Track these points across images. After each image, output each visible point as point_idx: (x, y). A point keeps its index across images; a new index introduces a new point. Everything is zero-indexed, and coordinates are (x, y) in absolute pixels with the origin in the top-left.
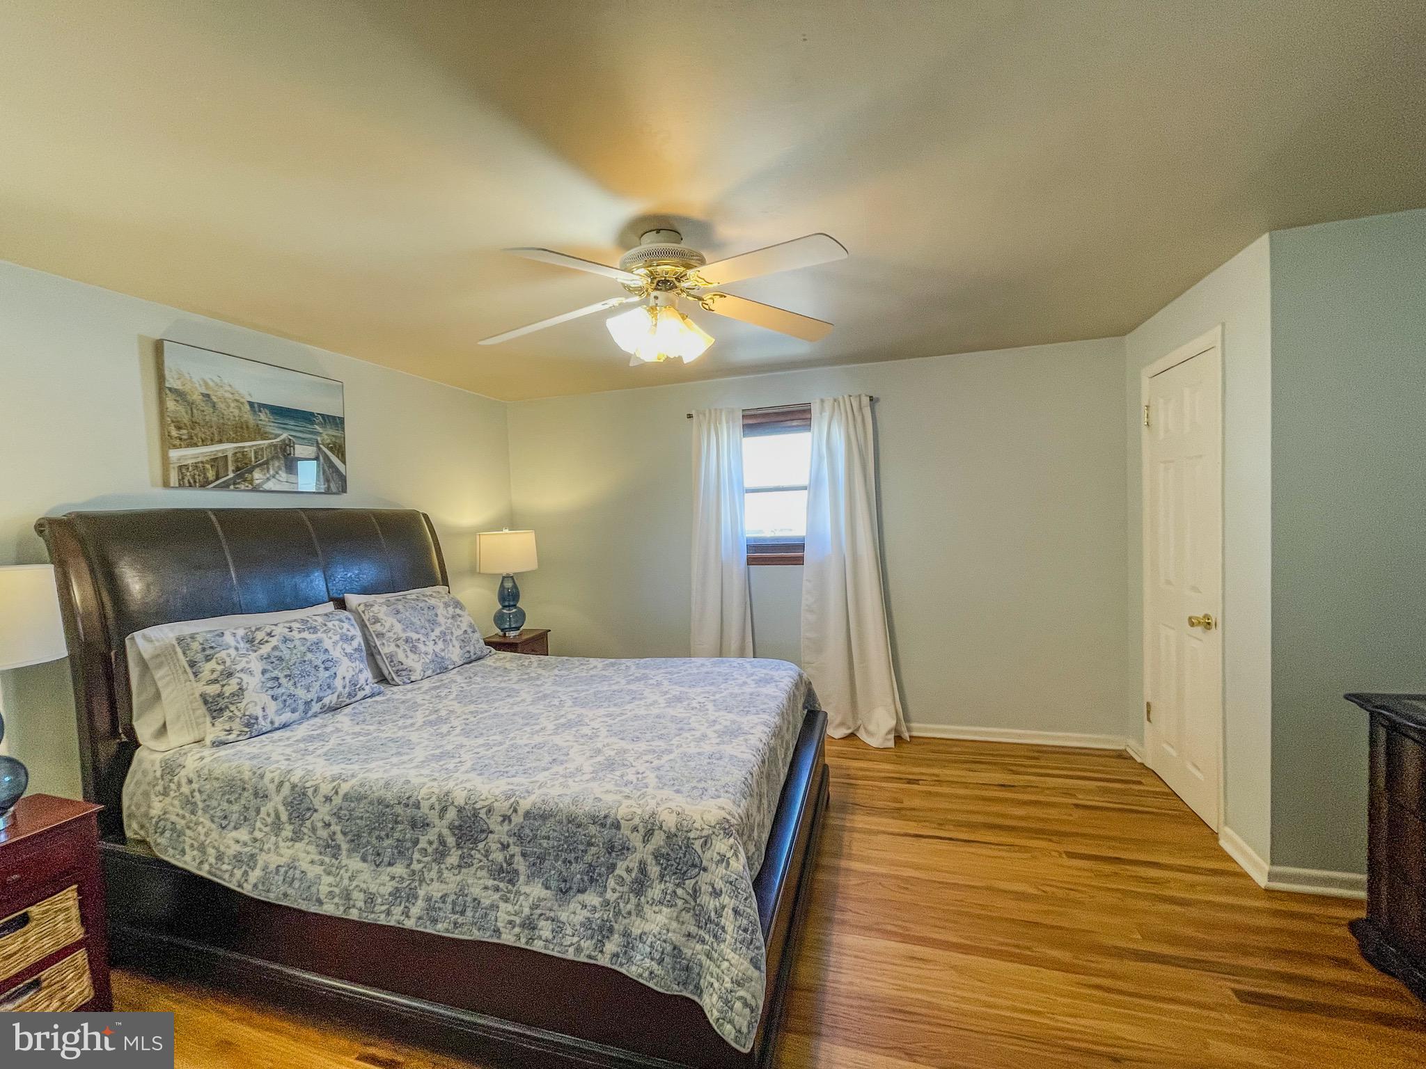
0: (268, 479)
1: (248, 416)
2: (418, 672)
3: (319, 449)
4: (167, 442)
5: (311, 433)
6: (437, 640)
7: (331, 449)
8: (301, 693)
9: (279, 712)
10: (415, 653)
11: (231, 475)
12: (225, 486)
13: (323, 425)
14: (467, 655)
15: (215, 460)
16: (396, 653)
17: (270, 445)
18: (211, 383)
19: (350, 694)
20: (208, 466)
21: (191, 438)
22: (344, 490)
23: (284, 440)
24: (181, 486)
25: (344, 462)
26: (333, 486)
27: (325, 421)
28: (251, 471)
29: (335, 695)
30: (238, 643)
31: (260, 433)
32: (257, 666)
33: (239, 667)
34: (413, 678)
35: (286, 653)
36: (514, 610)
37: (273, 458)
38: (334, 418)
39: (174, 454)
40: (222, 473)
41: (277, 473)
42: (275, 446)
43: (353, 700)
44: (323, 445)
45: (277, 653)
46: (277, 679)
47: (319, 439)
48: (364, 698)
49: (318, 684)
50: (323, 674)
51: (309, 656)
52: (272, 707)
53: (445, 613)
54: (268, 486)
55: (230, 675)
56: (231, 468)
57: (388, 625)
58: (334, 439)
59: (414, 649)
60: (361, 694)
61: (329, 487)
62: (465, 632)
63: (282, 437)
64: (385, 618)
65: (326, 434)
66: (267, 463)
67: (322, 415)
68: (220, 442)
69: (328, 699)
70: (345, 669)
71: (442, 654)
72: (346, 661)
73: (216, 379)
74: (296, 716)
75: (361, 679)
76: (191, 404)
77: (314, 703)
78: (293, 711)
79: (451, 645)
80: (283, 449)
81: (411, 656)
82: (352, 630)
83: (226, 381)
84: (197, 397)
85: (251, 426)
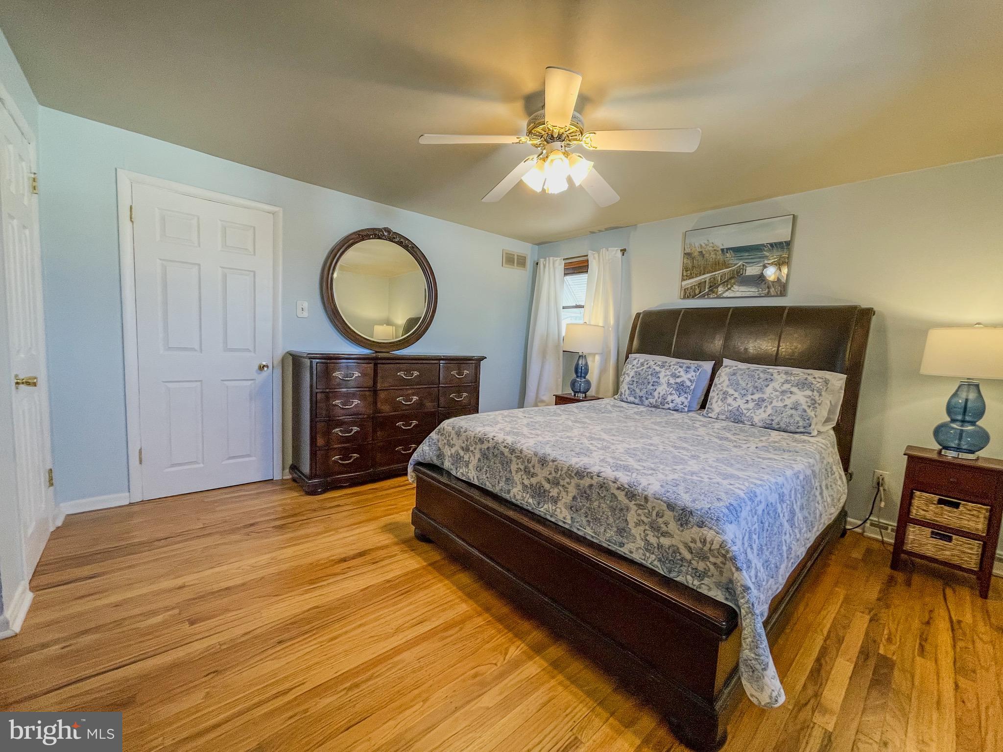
0: (727, 290)
1: (720, 257)
3: (765, 267)
4: (683, 280)
6: (750, 401)
7: (775, 266)
8: (638, 391)
9: (630, 395)
10: (723, 401)
11: (707, 290)
12: (703, 297)
14: (769, 422)
15: (700, 284)
16: (714, 397)
17: (730, 271)
18: (703, 245)
19: (661, 403)
20: (697, 287)
21: (691, 274)
22: (783, 293)
23: (740, 266)
24: (684, 298)
26: (773, 291)
28: (717, 287)
31: (725, 265)
32: (632, 374)
34: (710, 415)
36: (969, 428)
37: (731, 278)
39: (684, 283)
40: (702, 290)
42: (733, 271)
44: (768, 263)
46: (633, 381)
47: (766, 260)
48: (669, 409)
49: (646, 390)
50: (650, 387)
51: (650, 376)
52: (628, 392)
53: (778, 387)
54: (725, 295)
56: (707, 287)
59: (724, 399)
60: (667, 406)
61: (769, 292)
62: (786, 406)
63: (739, 264)
66: (727, 281)
67: (771, 244)
68: (704, 274)
69: (651, 400)
70: (662, 389)
71: (745, 412)
72: (665, 386)
73: (706, 242)
74: (637, 401)
75: (669, 398)
76: (693, 258)
77: (644, 399)
78: (635, 398)
79: (763, 409)
80: (738, 272)
81: (720, 403)
82: (682, 373)
83: (711, 242)
84: (696, 254)
85: (721, 262)
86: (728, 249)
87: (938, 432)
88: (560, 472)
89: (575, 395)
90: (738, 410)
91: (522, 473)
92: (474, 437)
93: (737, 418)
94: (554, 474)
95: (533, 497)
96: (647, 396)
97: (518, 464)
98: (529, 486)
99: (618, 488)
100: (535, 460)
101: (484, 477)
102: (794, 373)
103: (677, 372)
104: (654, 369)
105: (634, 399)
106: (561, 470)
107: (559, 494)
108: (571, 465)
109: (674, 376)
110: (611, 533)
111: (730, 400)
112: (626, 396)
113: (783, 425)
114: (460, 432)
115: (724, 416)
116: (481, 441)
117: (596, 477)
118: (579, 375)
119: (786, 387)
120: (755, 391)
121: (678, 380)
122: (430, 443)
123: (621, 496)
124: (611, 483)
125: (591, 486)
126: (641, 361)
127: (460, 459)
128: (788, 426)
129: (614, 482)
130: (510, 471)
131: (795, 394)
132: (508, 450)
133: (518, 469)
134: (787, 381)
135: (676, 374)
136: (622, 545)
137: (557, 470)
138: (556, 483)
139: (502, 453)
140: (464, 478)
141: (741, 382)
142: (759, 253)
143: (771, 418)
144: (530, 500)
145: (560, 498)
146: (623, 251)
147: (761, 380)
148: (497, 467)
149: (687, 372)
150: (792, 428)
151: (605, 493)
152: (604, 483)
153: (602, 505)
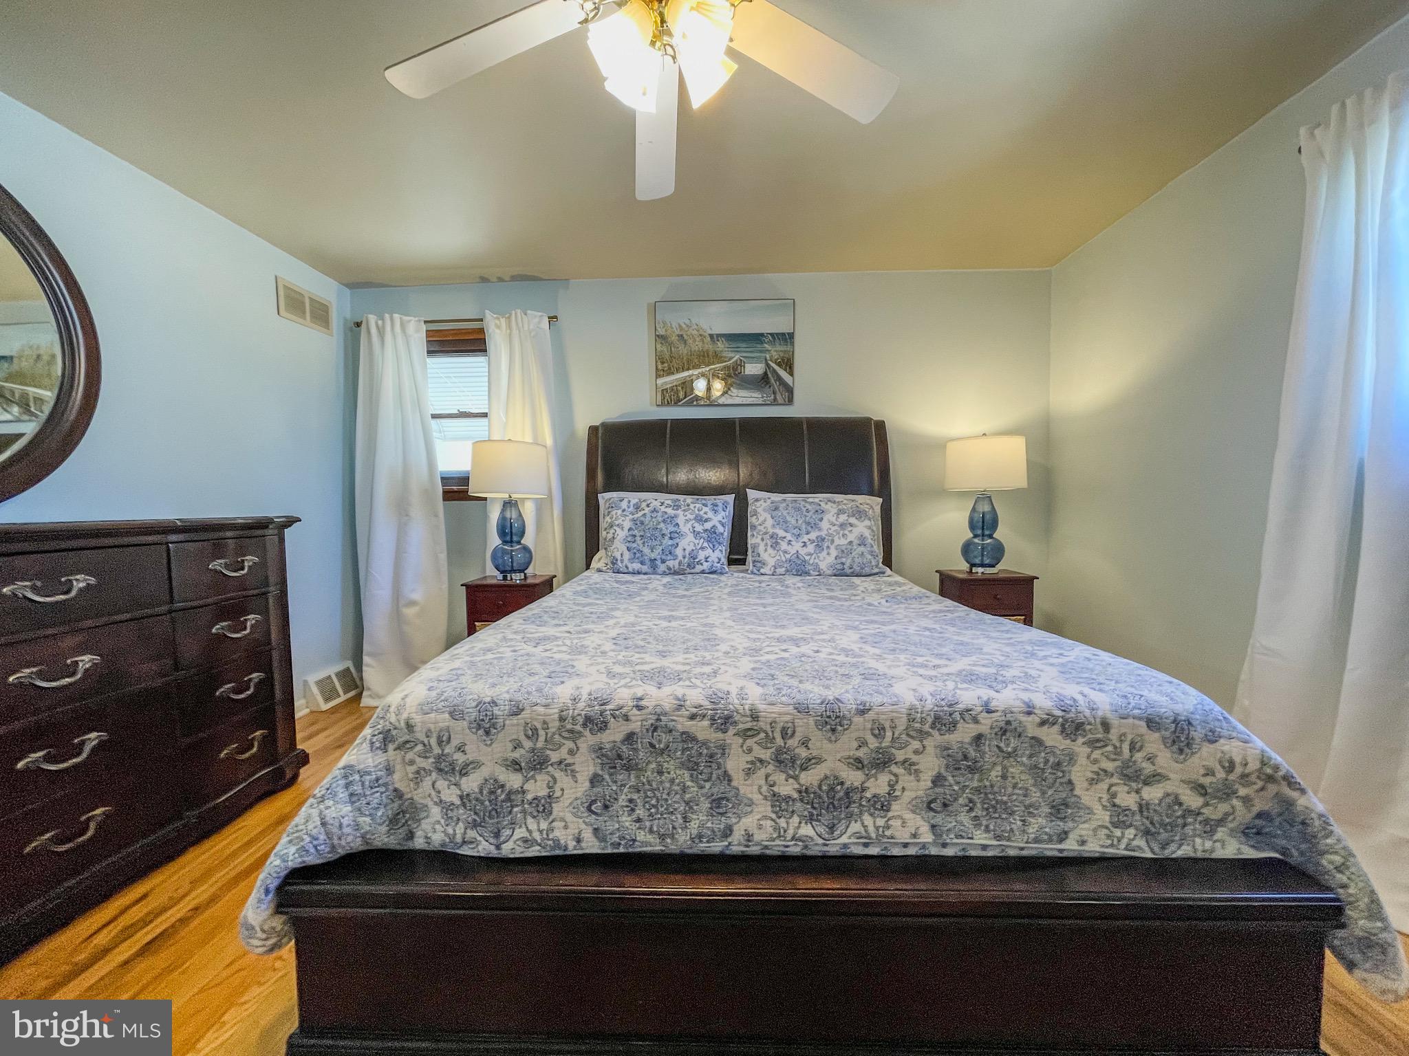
0: (723, 395)
1: (709, 346)
2: (769, 567)
3: (768, 365)
4: (658, 376)
5: (761, 352)
6: (808, 543)
7: (779, 365)
8: (646, 550)
9: (631, 560)
10: (774, 549)
11: (695, 394)
13: (772, 343)
14: (839, 567)
15: (684, 383)
16: (759, 544)
17: (725, 367)
18: (684, 326)
19: (689, 566)
20: (680, 388)
21: (670, 369)
22: (790, 401)
23: (737, 361)
24: (662, 405)
25: (791, 374)
26: (779, 397)
27: (774, 338)
29: (677, 561)
30: (629, 507)
31: (718, 358)
32: (627, 524)
33: (617, 523)
34: (762, 571)
35: (647, 521)
36: (989, 541)
37: (727, 378)
38: (783, 334)
39: (660, 381)
40: (688, 394)
41: (729, 389)
42: (729, 367)
43: (693, 571)
44: (771, 360)
45: (642, 519)
46: (635, 536)
47: (768, 356)
48: (703, 572)
49: (660, 548)
50: (667, 541)
51: (662, 525)
52: (627, 555)
53: (833, 519)
54: (721, 401)
55: (612, 526)
57: (761, 519)
58: (782, 354)
59: (775, 545)
60: (699, 568)
61: (775, 399)
62: (851, 542)
63: (735, 359)
64: (762, 512)
65: (775, 351)
67: (772, 334)
68: (688, 369)
69: (671, 563)
70: (687, 543)
71: (807, 558)
72: (691, 537)
73: (687, 322)
74: (645, 568)
75: (701, 555)
76: (671, 344)
77: (658, 562)
78: (642, 563)
79: (825, 552)
80: (735, 369)
81: (770, 551)
82: (710, 515)
83: (694, 322)
84: (674, 338)
85: (710, 353)
86: (718, 335)
87: (967, 549)
88: (889, 734)
89: (505, 578)
90: (798, 557)
91: (771, 768)
92: (562, 719)
93: (799, 569)
94: (873, 743)
95: (811, 819)
96: (664, 557)
97: (750, 750)
98: (796, 795)
99: (1043, 723)
100: (805, 726)
101: (626, 820)
102: (837, 500)
103: (702, 513)
104: (666, 513)
105: (639, 565)
106: (893, 728)
107: (892, 786)
108: (912, 708)
109: (700, 520)
110: (1038, 823)
111: (784, 545)
112: (626, 561)
113: (857, 569)
114: (493, 717)
115: (784, 569)
116: (596, 723)
117: (984, 714)
118: (508, 538)
119: (843, 518)
120: (809, 529)
121: (708, 525)
122: (357, 788)
123: (1051, 736)
124: (1023, 718)
125: (978, 738)
126: (634, 501)
127: (508, 799)
128: (862, 568)
129: (1029, 713)
130: (727, 777)
131: (856, 526)
132: (706, 723)
133: (752, 763)
134: (840, 512)
135: (702, 517)
136: (1063, 836)
137: (879, 731)
138: (882, 762)
139: (688, 737)
140: (534, 852)
141: (789, 518)
142: (758, 346)
143: (839, 561)
144: (807, 830)
145: (897, 793)
146: (553, 318)
147: (811, 513)
148: (672, 781)
149: (716, 512)
150: (867, 570)
151: (1014, 742)
152: (1008, 723)
153: (1011, 770)
